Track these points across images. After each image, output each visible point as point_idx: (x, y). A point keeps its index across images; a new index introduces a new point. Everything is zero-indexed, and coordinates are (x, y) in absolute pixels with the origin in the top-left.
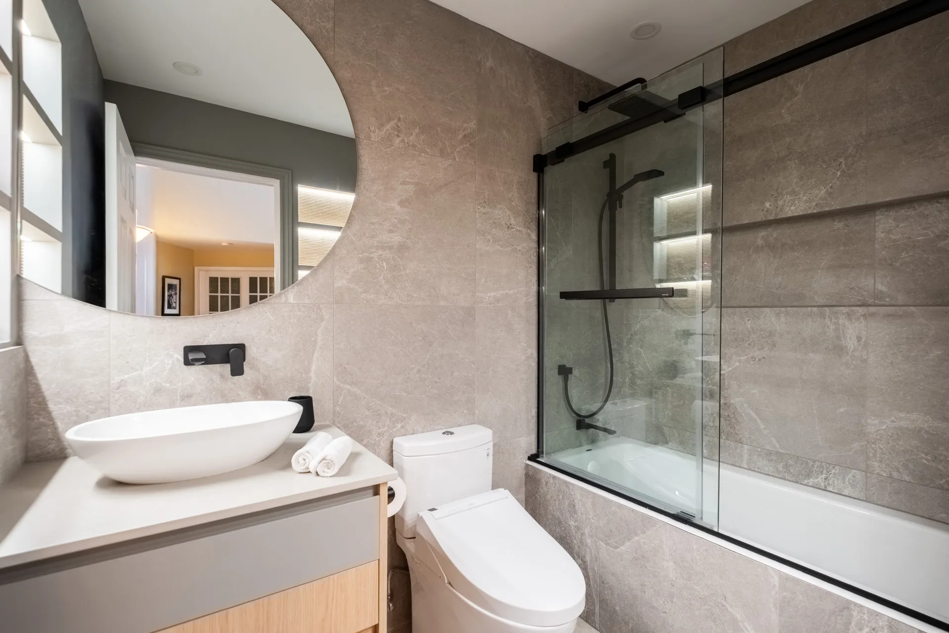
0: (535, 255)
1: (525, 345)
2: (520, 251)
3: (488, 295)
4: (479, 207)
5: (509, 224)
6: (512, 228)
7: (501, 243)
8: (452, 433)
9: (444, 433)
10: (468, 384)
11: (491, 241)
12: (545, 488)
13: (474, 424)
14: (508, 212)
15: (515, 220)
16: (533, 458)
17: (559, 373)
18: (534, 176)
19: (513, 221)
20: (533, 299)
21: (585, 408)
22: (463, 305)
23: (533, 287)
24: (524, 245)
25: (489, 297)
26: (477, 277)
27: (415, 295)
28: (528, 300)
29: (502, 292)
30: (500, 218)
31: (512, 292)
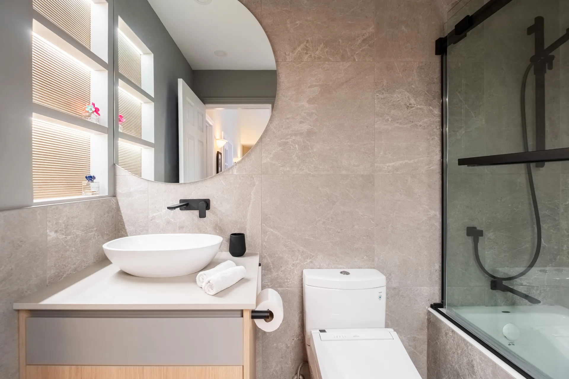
0: (438, 128)
1: (427, 207)
2: (420, 126)
3: (387, 165)
4: (378, 94)
5: (408, 104)
6: (412, 107)
7: (400, 121)
8: (347, 273)
9: (341, 273)
10: (368, 236)
11: (390, 120)
12: (445, 338)
13: (374, 268)
14: (408, 94)
15: (415, 100)
16: (435, 306)
17: (468, 234)
18: (436, 60)
19: (412, 101)
20: (436, 167)
21: (502, 271)
22: (362, 173)
23: (435, 157)
24: (426, 120)
25: (388, 167)
26: (376, 151)
27: (321, 167)
28: (430, 168)
29: (401, 162)
30: (399, 101)
31: (412, 161)
